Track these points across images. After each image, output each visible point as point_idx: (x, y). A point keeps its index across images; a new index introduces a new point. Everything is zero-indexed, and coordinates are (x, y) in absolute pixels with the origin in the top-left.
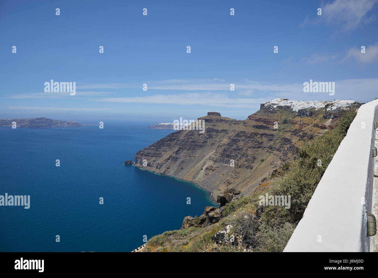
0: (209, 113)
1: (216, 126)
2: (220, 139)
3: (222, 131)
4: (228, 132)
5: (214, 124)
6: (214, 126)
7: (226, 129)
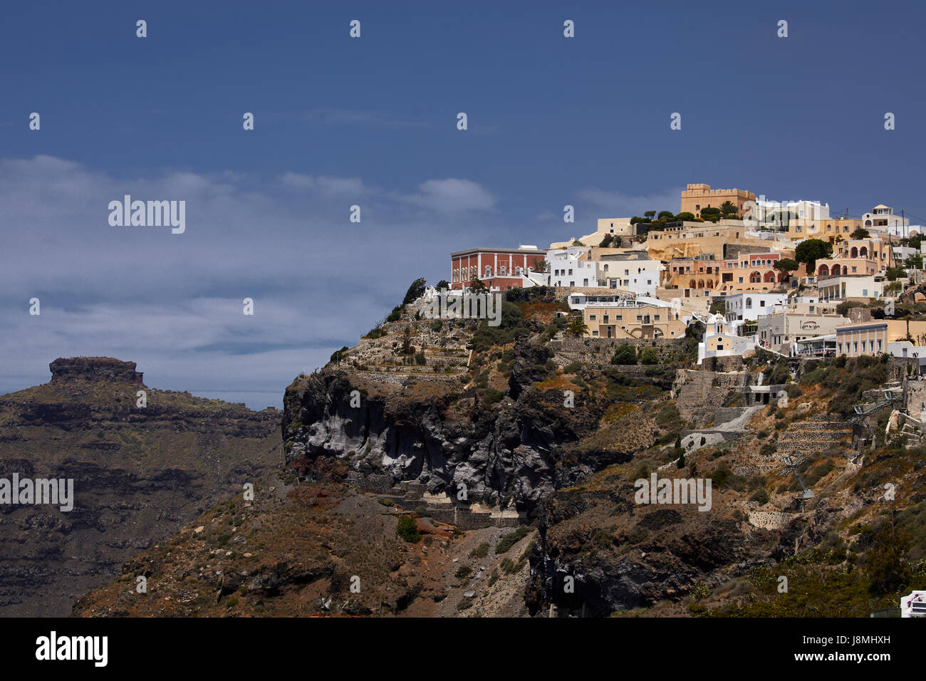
0: (59, 362)
1: (115, 447)
2: (145, 530)
3: (157, 479)
4: (200, 486)
5: (101, 435)
6: (102, 447)
7: (184, 468)
